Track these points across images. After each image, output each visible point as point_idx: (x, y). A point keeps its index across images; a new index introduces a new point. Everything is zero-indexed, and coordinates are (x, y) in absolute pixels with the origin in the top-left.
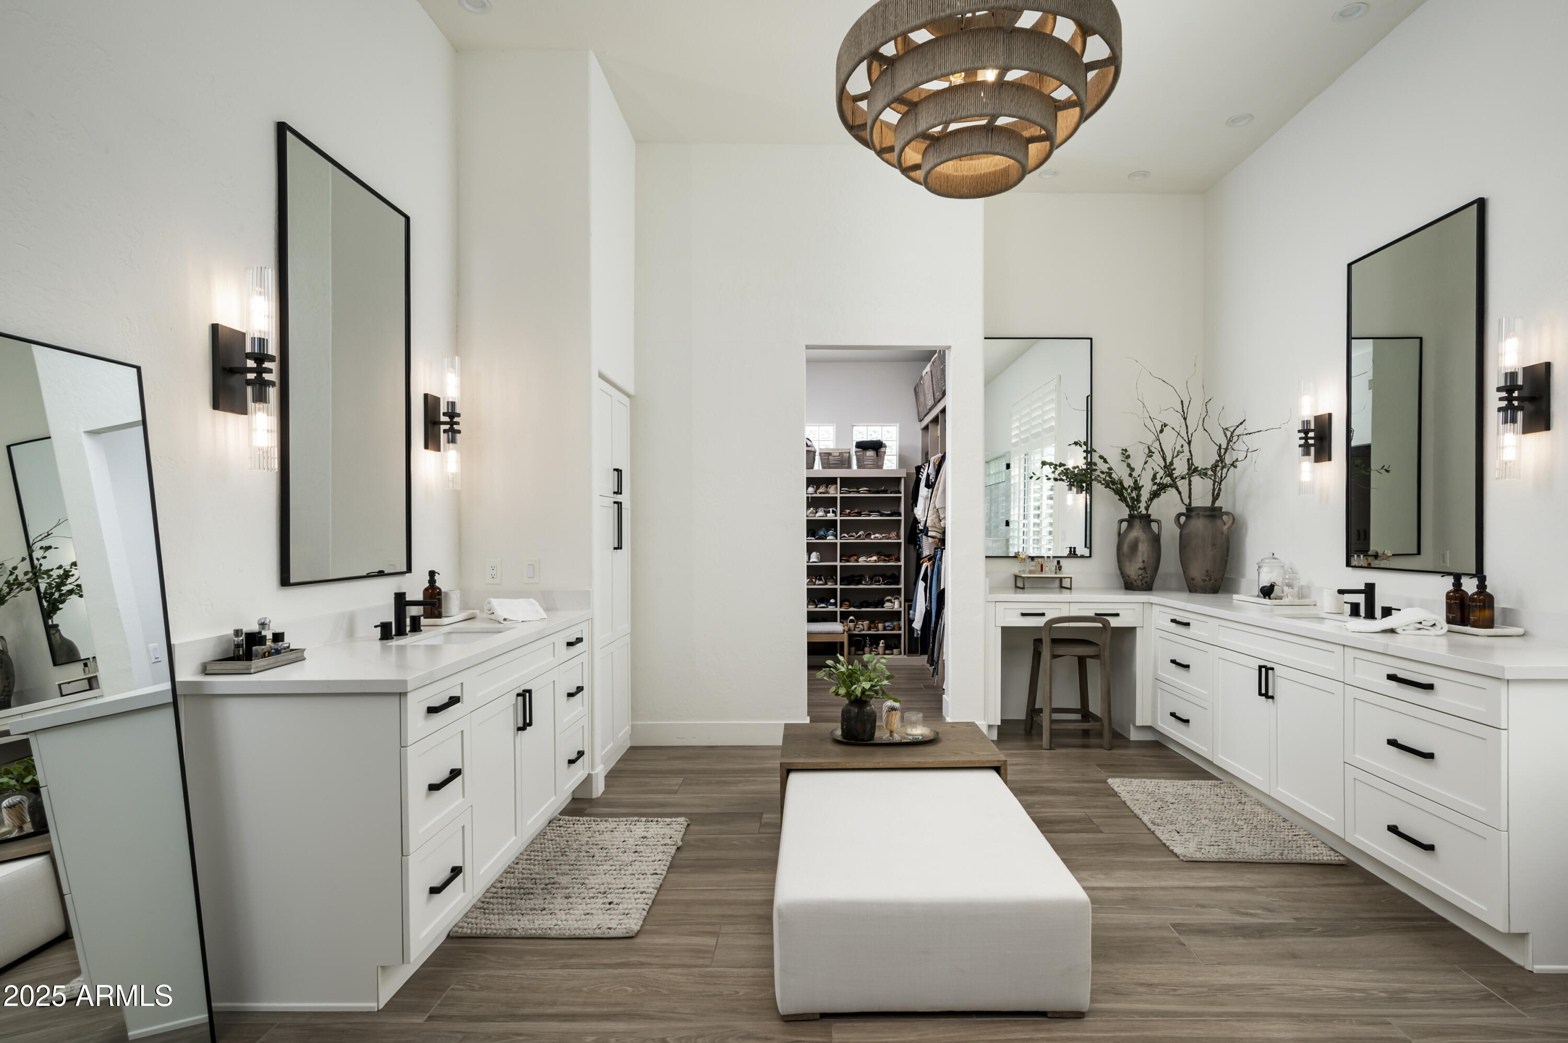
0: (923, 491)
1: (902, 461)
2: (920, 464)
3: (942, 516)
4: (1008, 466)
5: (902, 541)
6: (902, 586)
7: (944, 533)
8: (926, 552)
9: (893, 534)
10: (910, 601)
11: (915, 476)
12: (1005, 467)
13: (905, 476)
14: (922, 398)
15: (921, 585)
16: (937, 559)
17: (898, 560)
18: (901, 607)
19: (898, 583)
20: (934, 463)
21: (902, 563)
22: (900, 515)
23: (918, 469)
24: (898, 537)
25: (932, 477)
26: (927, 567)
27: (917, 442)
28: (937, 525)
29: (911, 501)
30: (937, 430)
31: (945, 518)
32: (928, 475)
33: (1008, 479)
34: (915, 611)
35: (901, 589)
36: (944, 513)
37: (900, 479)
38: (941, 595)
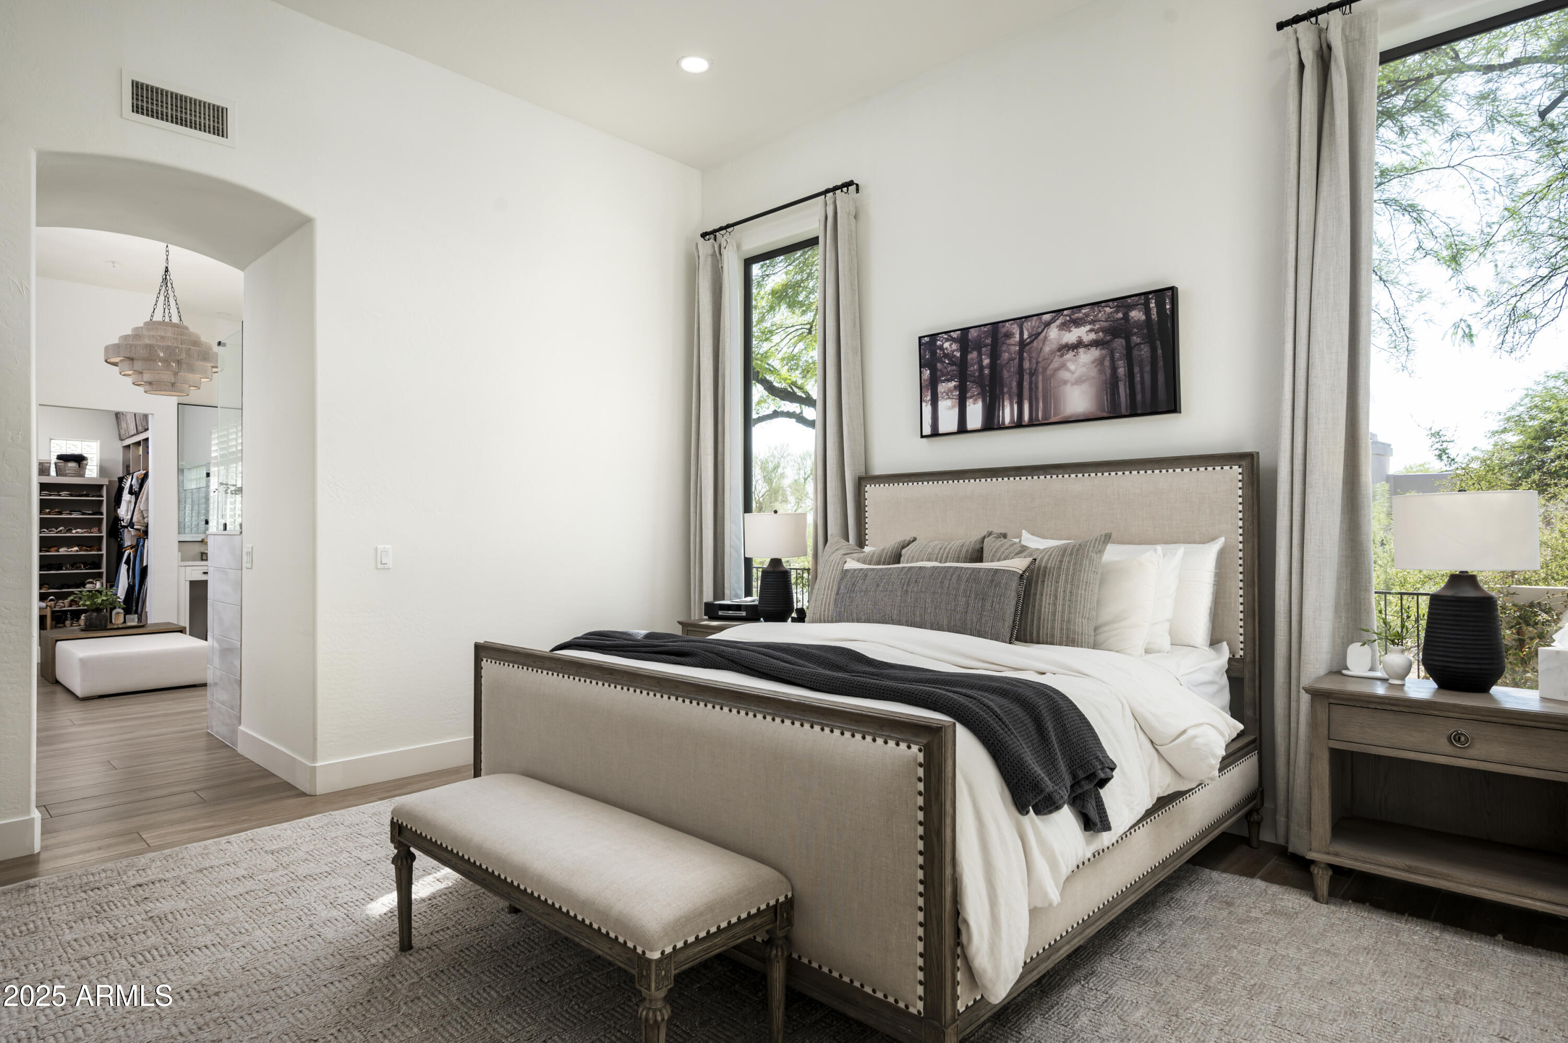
0: (126, 496)
1: (103, 471)
2: (121, 475)
3: (145, 515)
4: (208, 475)
5: (104, 534)
6: (104, 570)
7: (147, 526)
8: (128, 542)
9: (95, 529)
10: (112, 581)
11: (118, 484)
12: (205, 475)
13: (107, 483)
14: (124, 425)
15: (124, 568)
16: (138, 546)
17: (100, 550)
18: (102, 586)
19: (99, 567)
20: (137, 478)
21: (104, 552)
22: (102, 514)
23: (121, 480)
24: (100, 531)
25: (136, 488)
26: (130, 554)
27: (119, 456)
28: (142, 521)
29: (114, 504)
30: (138, 450)
31: (148, 517)
32: (131, 486)
33: (208, 486)
34: (118, 587)
35: (102, 573)
36: (148, 513)
37: (101, 487)
38: (144, 571)
